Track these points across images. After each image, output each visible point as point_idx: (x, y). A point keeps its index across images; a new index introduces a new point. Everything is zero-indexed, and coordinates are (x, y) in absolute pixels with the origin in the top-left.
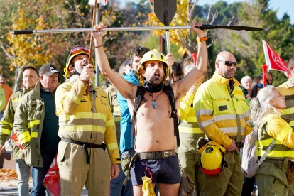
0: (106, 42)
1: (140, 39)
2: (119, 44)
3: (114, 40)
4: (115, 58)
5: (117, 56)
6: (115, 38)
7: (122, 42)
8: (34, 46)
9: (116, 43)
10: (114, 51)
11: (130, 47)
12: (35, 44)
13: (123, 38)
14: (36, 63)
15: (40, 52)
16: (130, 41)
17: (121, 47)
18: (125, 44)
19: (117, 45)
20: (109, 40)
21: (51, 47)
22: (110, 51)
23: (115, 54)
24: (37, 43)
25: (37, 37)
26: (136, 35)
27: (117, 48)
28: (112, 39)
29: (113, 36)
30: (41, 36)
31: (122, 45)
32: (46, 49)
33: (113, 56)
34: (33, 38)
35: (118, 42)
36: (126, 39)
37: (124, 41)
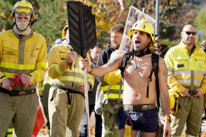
0: (167, 11)
1: (199, 9)
2: (179, 13)
3: (173, 9)
4: (174, 27)
5: (176, 25)
6: (175, 7)
7: (181, 12)
8: (99, 14)
9: (176, 12)
10: (174, 19)
11: (189, 17)
12: (99, 11)
13: (183, 7)
14: (100, 29)
15: (105, 19)
16: (189, 11)
17: (181, 16)
18: (184, 13)
19: (176, 15)
20: (170, 9)
21: (115, 15)
22: (170, 20)
23: (175, 23)
24: (102, 11)
25: (102, 6)
26: (195, 5)
27: (177, 17)
28: (172, 8)
29: (173, 6)
30: (107, 5)
31: (181, 14)
32: (110, 16)
33: (173, 25)
34: (98, 6)
35: (178, 11)
36: (185, 8)
37: (183, 11)
